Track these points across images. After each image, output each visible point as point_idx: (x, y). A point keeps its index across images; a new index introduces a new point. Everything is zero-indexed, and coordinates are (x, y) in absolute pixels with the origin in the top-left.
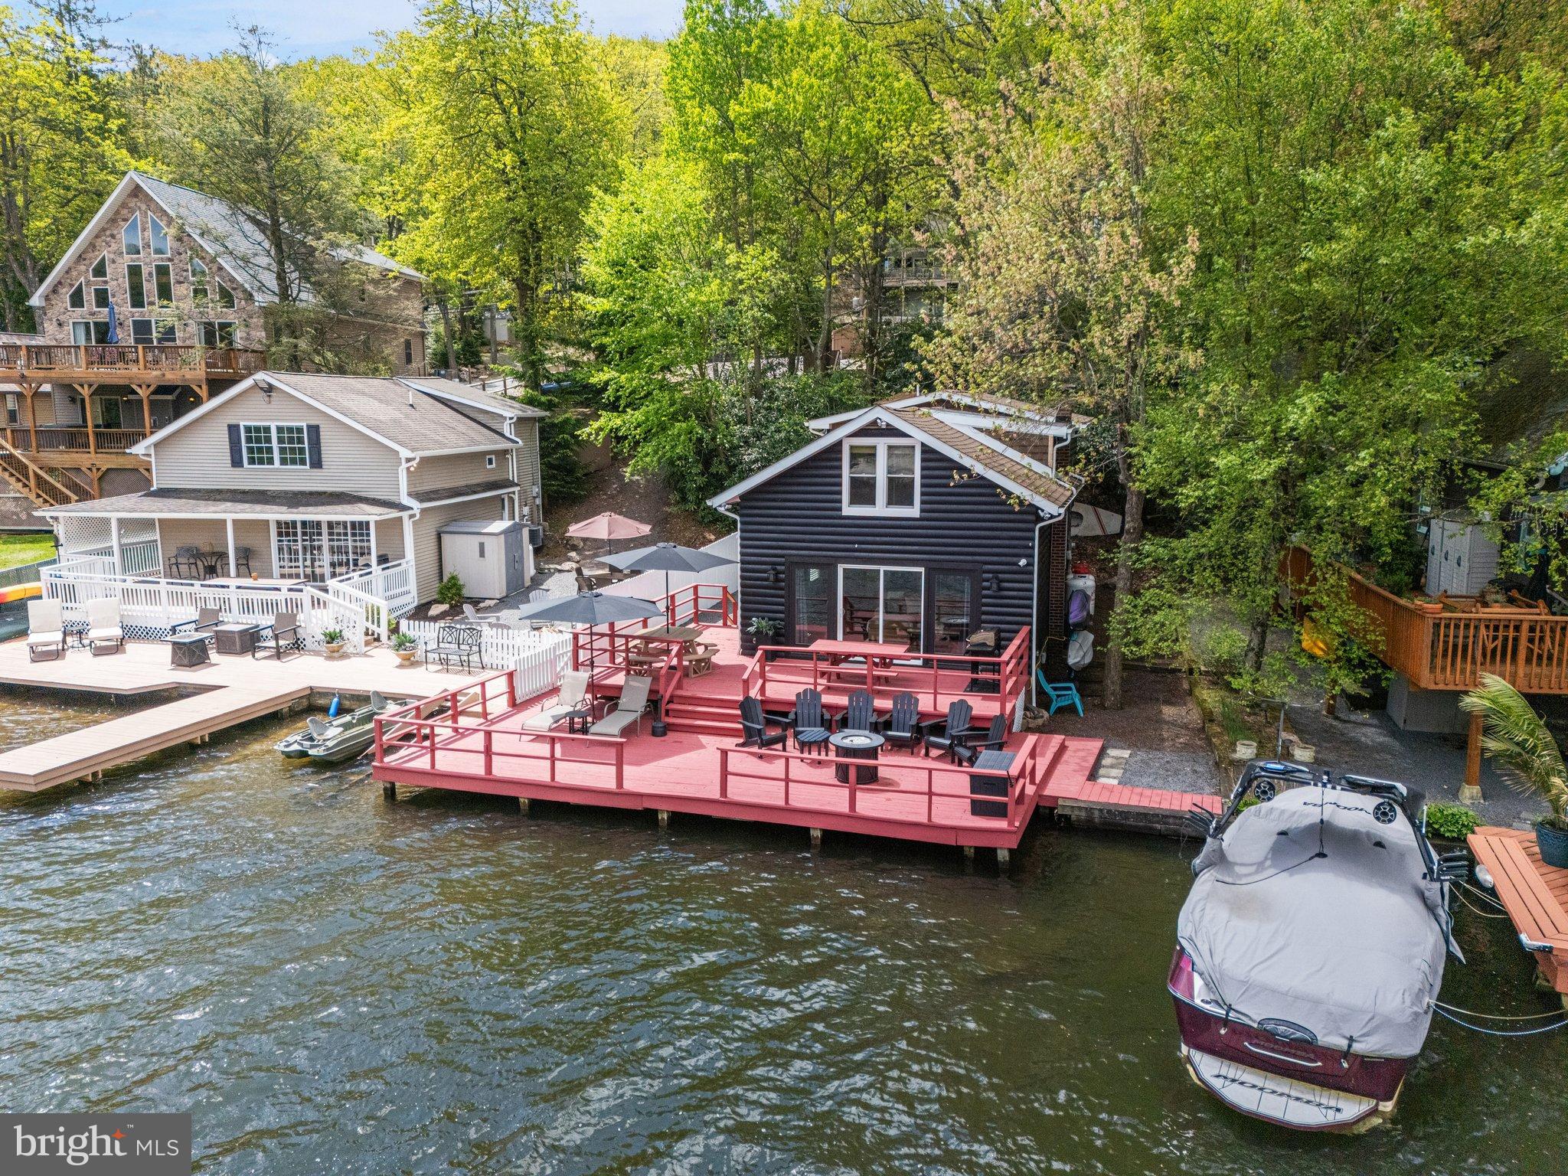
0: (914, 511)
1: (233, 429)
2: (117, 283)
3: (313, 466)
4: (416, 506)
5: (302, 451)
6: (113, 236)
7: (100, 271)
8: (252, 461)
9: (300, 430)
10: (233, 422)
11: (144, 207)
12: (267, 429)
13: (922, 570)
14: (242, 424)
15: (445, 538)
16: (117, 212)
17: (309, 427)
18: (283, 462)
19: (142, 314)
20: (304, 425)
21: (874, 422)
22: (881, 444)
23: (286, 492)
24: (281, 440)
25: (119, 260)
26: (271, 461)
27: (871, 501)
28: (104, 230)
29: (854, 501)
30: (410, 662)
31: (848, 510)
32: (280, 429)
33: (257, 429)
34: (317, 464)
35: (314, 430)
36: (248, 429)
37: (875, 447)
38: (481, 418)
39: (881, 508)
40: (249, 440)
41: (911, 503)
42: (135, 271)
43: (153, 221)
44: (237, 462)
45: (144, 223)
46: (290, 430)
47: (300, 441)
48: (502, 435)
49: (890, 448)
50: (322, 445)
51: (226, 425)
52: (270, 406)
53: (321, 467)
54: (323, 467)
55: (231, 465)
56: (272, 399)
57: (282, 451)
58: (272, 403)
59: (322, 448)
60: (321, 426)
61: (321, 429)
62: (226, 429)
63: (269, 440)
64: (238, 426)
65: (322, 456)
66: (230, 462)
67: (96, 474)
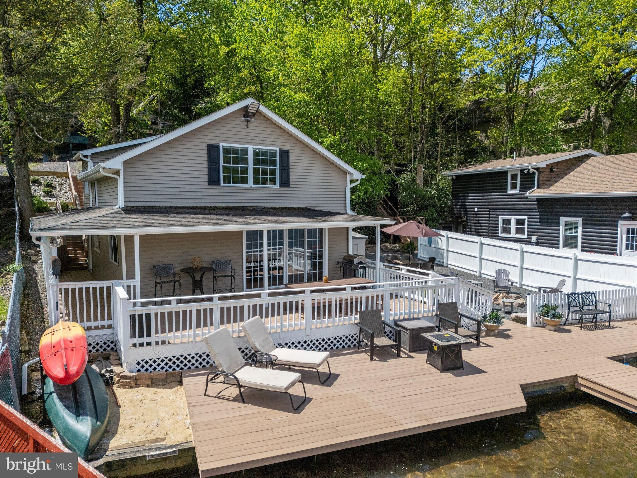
1: (212, 150)
3: (283, 185)
5: (273, 172)
8: (227, 180)
9: (273, 154)
10: (213, 143)
12: (246, 152)
14: (221, 145)
17: (281, 151)
18: (256, 181)
20: (278, 149)
24: (256, 162)
26: (245, 181)
33: (235, 151)
34: (285, 183)
35: (285, 154)
36: (227, 151)
40: (226, 160)
44: (213, 180)
46: (265, 153)
47: (273, 163)
50: (290, 167)
51: (206, 145)
52: (248, 130)
53: (288, 186)
54: (291, 186)
55: (207, 183)
56: (249, 124)
57: (256, 171)
58: (250, 128)
59: (290, 170)
60: (290, 151)
61: (290, 154)
62: (206, 148)
63: (245, 161)
64: (218, 147)
65: (290, 177)
66: (207, 180)
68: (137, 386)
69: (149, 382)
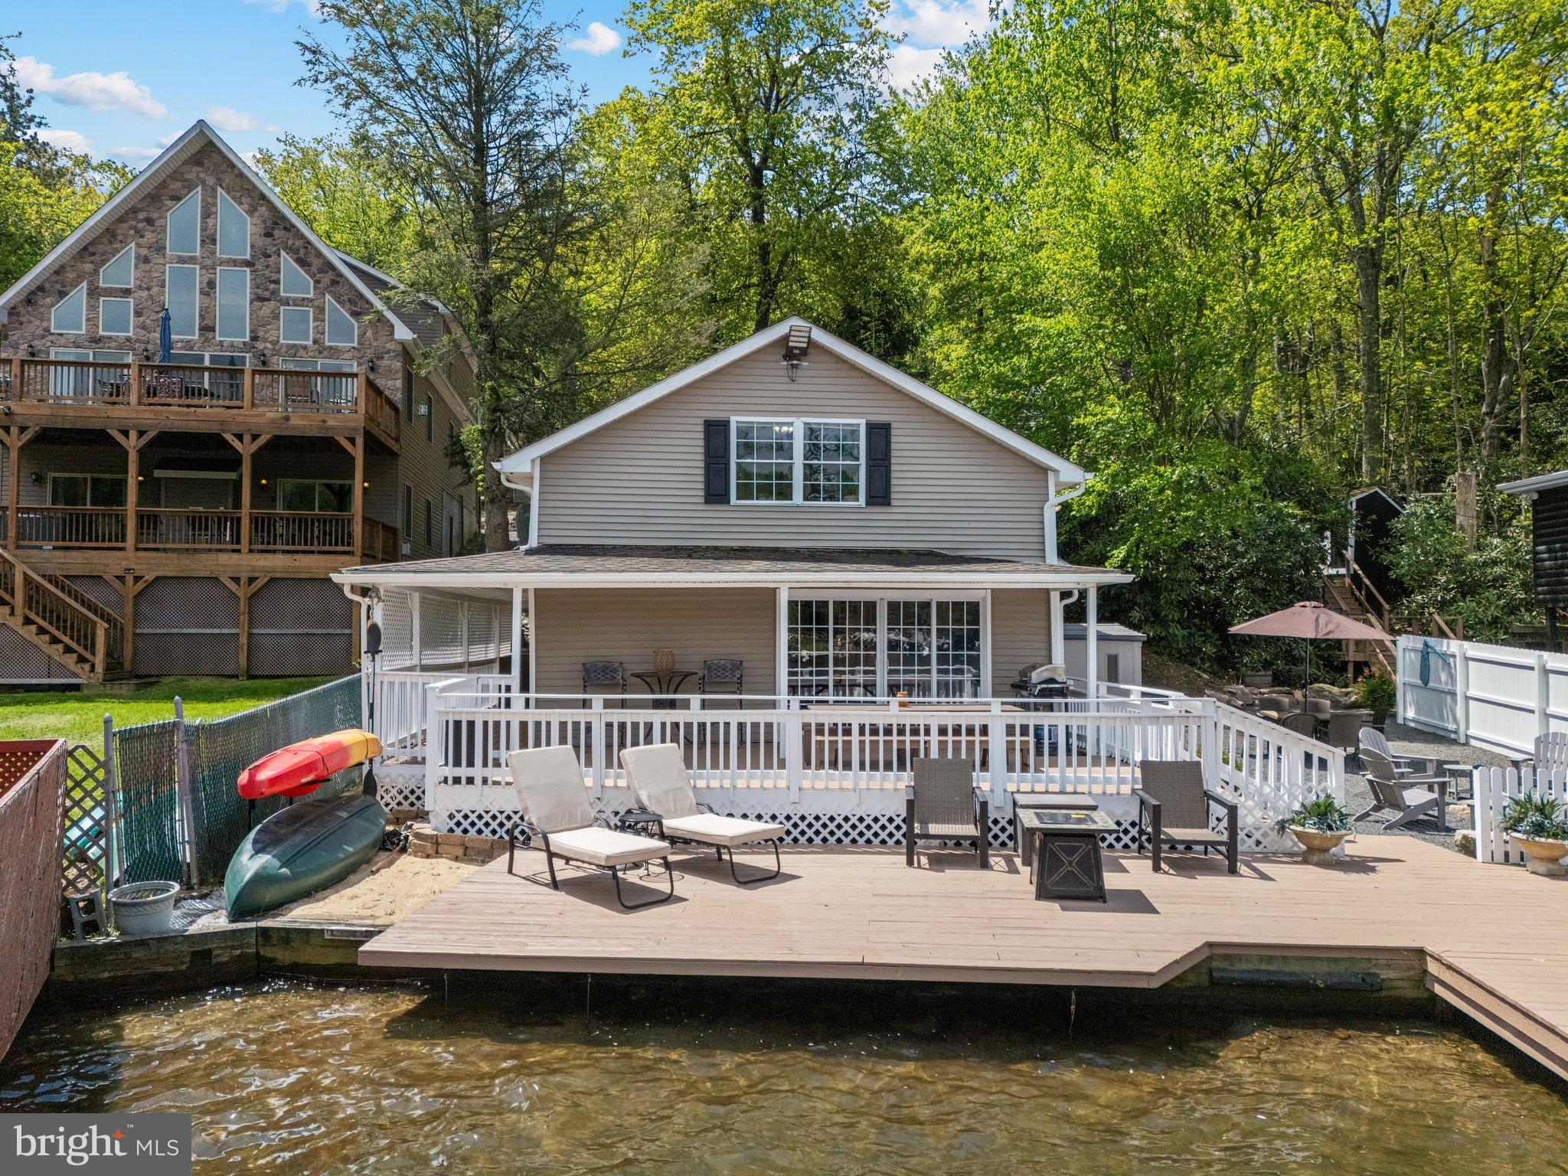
1: (715, 431)
2: (149, 293)
3: (870, 501)
5: (852, 473)
6: (150, 221)
8: (745, 492)
9: (851, 433)
10: (716, 415)
11: (211, 181)
12: (785, 431)
14: (734, 420)
17: (871, 427)
18: (811, 493)
19: (188, 345)
20: (862, 422)
24: (810, 452)
26: (785, 493)
28: (135, 210)
32: (811, 432)
33: (764, 431)
34: (880, 496)
35: (879, 433)
36: (744, 431)
40: (744, 451)
43: (225, 202)
44: (715, 493)
45: (208, 204)
46: (832, 432)
47: (852, 452)
50: (893, 461)
51: (701, 421)
52: (794, 387)
53: (888, 504)
54: (893, 503)
55: (702, 500)
56: (800, 373)
57: (810, 472)
58: (799, 380)
59: (893, 468)
60: (893, 425)
61: (894, 432)
62: (701, 428)
63: (786, 451)
64: (725, 425)
65: (893, 482)
66: (702, 493)
67: (132, 589)
68: (438, 854)
69: (459, 852)
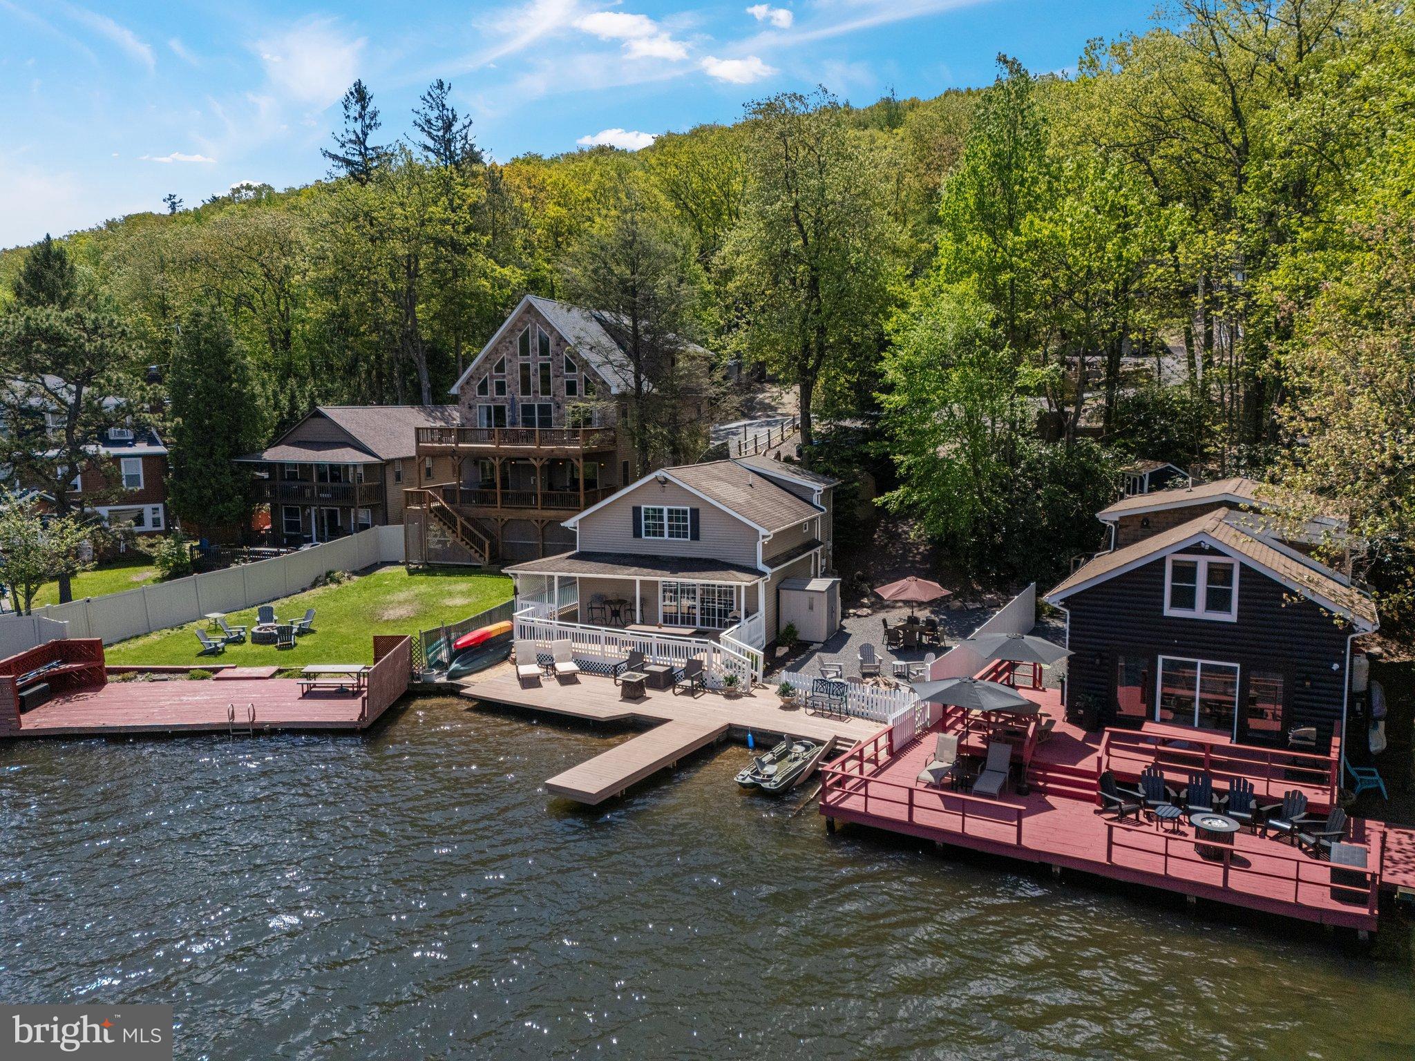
0: (1232, 617)
1: (637, 510)
2: (512, 376)
3: (692, 539)
4: (768, 570)
5: (685, 527)
6: (511, 342)
7: (500, 368)
8: (648, 534)
9: (685, 512)
10: (636, 505)
11: (534, 320)
12: (661, 511)
13: (1238, 665)
14: (643, 506)
15: (783, 593)
16: (515, 325)
17: (692, 510)
18: (671, 535)
19: (529, 400)
20: (688, 508)
21: (1199, 543)
22: (1202, 562)
23: (673, 558)
24: (670, 519)
25: (514, 360)
26: (662, 534)
27: (1191, 605)
28: (505, 338)
29: (1174, 604)
30: (790, 706)
31: (1168, 611)
32: (670, 511)
33: (654, 511)
34: (696, 536)
35: (695, 512)
36: (647, 511)
37: (1196, 563)
38: (794, 490)
39: (1200, 611)
40: (647, 518)
41: (1229, 610)
42: (525, 368)
43: (540, 332)
44: (637, 534)
45: (534, 333)
46: (678, 512)
47: (685, 520)
48: (811, 504)
49: (1209, 564)
50: (699, 523)
51: (631, 507)
52: (664, 493)
54: (700, 539)
56: (665, 489)
57: (671, 527)
59: (700, 526)
60: (700, 509)
61: (700, 512)
62: (631, 510)
63: (661, 518)
64: (640, 508)
65: (700, 531)
66: (633, 534)
67: (500, 524)
